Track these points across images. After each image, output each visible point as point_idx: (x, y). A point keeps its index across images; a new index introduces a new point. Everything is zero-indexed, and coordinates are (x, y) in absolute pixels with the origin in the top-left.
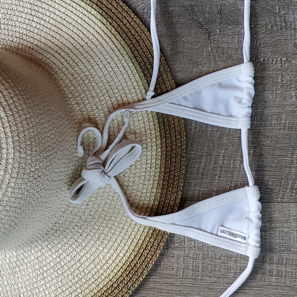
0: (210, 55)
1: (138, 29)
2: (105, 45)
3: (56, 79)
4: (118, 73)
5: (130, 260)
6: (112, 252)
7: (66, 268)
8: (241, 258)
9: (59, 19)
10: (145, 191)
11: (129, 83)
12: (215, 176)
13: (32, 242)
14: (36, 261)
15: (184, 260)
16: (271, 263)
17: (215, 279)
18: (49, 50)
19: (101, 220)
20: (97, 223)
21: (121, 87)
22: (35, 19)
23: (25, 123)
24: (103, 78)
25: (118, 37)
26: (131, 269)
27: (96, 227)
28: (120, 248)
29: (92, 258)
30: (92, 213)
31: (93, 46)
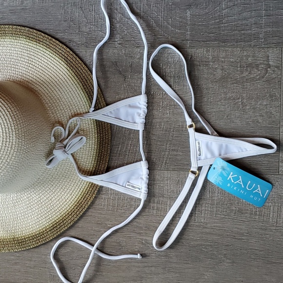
1: (87, 74)
2: (69, 82)
3: (41, 99)
4: (75, 97)
5: (79, 200)
6: (68, 195)
7: (43, 203)
8: (138, 200)
9: (44, 66)
10: (88, 162)
11: (81, 103)
12: (126, 155)
13: (25, 189)
14: (27, 199)
15: (108, 201)
16: (154, 203)
17: (124, 211)
18: (38, 83)
19: (64, 178)
20: (61, 179)
21: (76, 105)
22: (31, 66)
23: (22, 124)
24: (67, 100)
25: (76, 77)
26: (79, 205)
27: (61, 182)
28: (73, 193)
29: (58, 198)
30: (59, 174)
31: (62, 82)
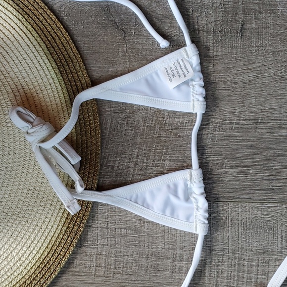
0: (125, 56)
1: (54, 26)
2: (21, 41)
4: (34, 69)
5: (43, 257)
6: (25, 249)
8: (152, 255)
11: (45, 79)
12: (129, 174)
15: (97, 258)
16: (181, 261)
17: (127, 276)
19: (15, 217)
20: (10, 220)
21: (36, 83)
24: (18, 74)
25: (34, 33)
26: (44, 265)
27: (9, 224)
28: (33, 245)
29: (5, 255)
30: (6, 211)
31: (8, 42)
